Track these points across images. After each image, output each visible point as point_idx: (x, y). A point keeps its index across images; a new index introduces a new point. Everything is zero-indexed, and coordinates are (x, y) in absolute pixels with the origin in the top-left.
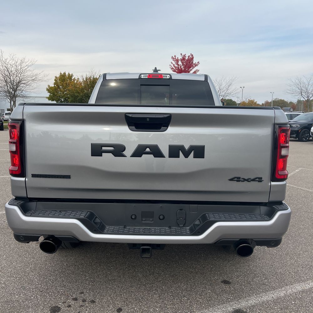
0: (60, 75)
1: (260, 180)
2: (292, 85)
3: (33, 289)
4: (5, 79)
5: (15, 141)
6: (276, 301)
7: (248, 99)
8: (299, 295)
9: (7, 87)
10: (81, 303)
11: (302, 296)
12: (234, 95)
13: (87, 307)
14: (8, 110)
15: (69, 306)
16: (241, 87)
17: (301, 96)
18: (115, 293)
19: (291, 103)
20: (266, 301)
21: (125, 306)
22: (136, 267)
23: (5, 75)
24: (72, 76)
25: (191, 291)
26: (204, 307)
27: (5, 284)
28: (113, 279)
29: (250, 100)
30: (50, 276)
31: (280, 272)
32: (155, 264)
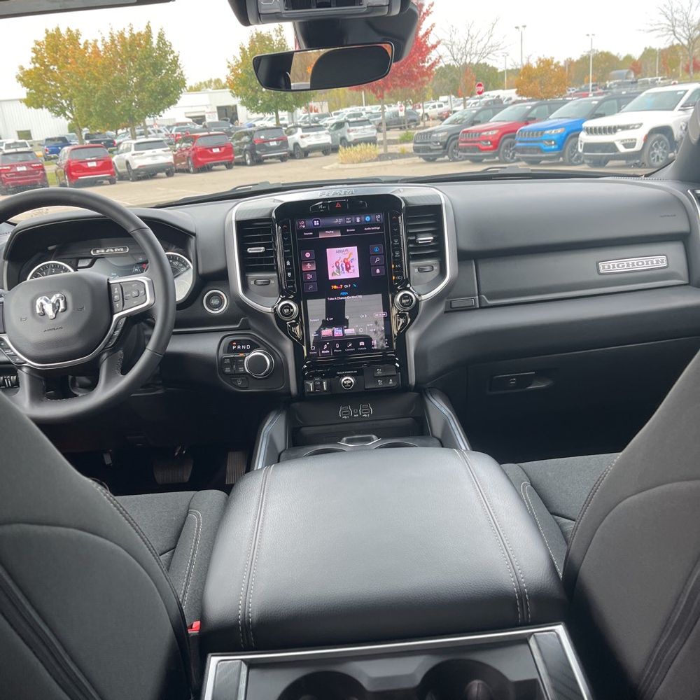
16: (516, 28)
17: (673, 36)
19: (628, 58)
24: (78, 34)
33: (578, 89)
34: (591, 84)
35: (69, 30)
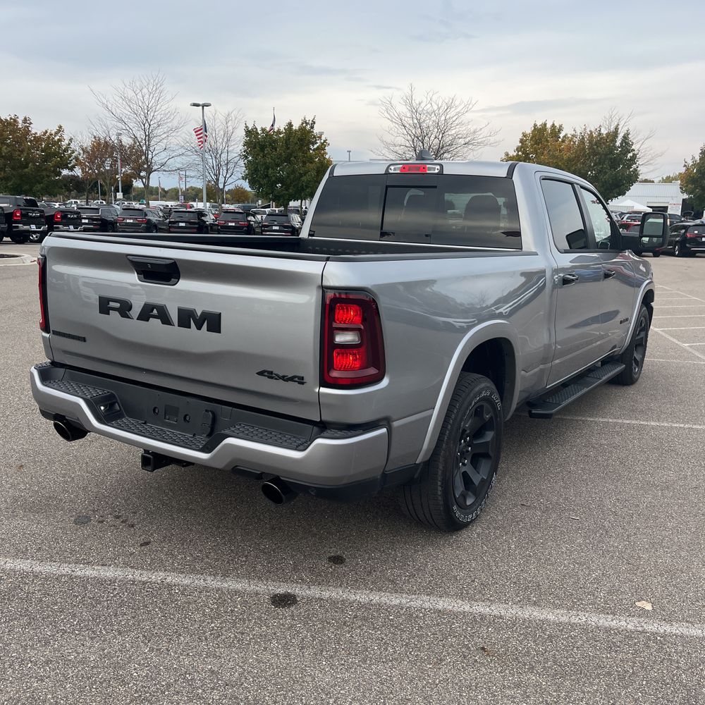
0: (533, 129)
1: (301, 380)
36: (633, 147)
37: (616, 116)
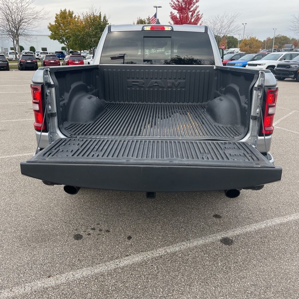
0: (60, 12)
2: (295, 21)
3: (58, 221)
4: (6, 18)
5: (38, 101)
6: (257, 232)
7: (249, 37)
8: (277, 227)
9: (9, 26)
10: (98, 232)
11: (280, 228)
12: (236, 32)
13: (103, 235)
14: (12, 49)
15: (89, 234)
16: (243, 24)
18: (125, 224)
19: (293, 39)
20: (249, 231)
21: (133, 235)
22: (142, 203)
23: (6, 13)
24: (73, 13)
25: (187, 223)
26: (198, 236)
27: (35, 217)
28: (123, 213)
29: (252, 37)
30: (71, 211)
31: (264, 208)
32: (158, 201)
33: (268, 51)
34: (273, 49)
35: (69, 11)
36: (108, 22)
37: (94, 8)
